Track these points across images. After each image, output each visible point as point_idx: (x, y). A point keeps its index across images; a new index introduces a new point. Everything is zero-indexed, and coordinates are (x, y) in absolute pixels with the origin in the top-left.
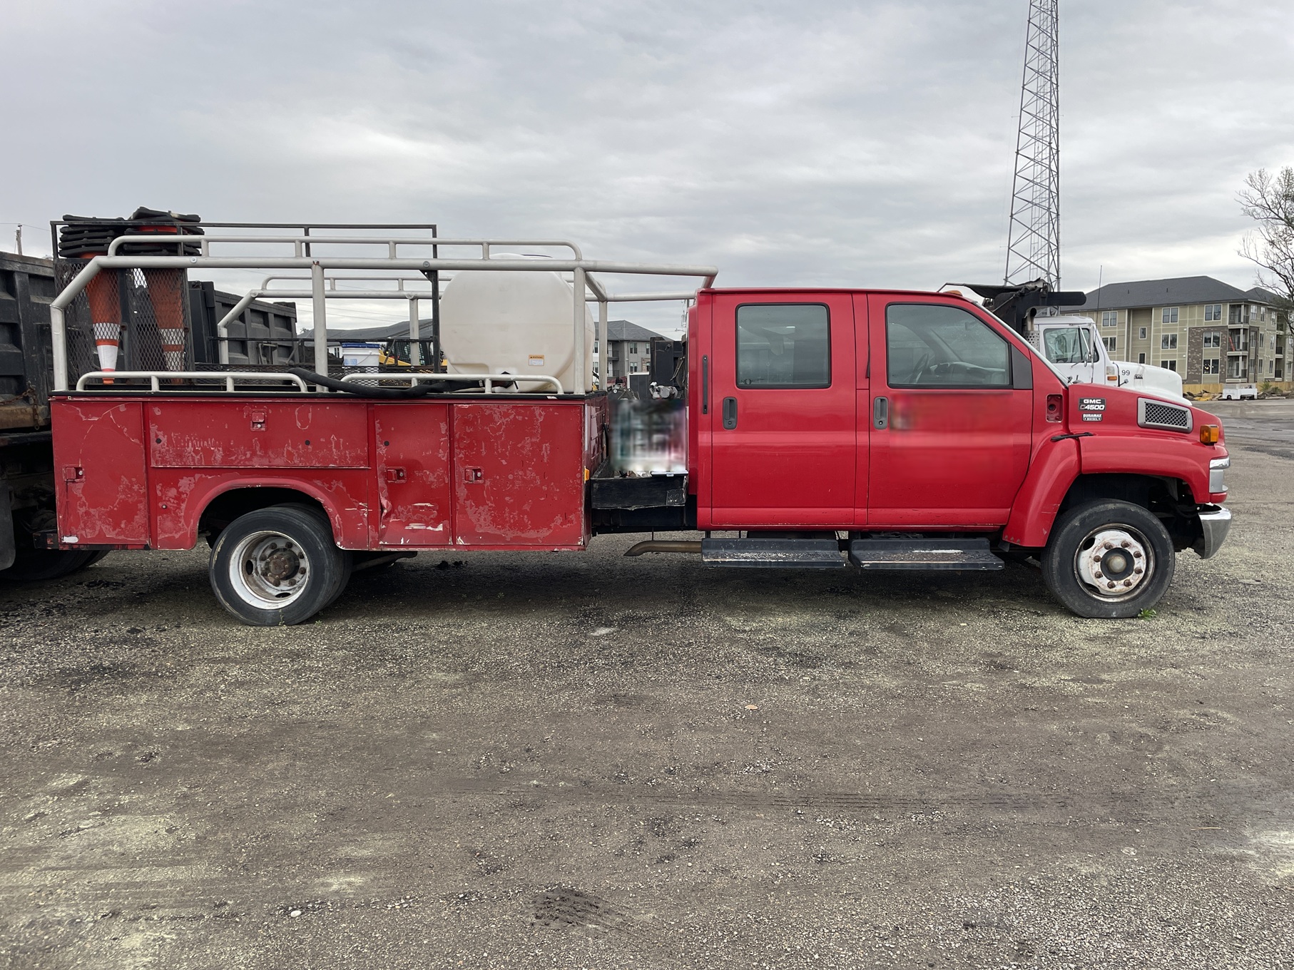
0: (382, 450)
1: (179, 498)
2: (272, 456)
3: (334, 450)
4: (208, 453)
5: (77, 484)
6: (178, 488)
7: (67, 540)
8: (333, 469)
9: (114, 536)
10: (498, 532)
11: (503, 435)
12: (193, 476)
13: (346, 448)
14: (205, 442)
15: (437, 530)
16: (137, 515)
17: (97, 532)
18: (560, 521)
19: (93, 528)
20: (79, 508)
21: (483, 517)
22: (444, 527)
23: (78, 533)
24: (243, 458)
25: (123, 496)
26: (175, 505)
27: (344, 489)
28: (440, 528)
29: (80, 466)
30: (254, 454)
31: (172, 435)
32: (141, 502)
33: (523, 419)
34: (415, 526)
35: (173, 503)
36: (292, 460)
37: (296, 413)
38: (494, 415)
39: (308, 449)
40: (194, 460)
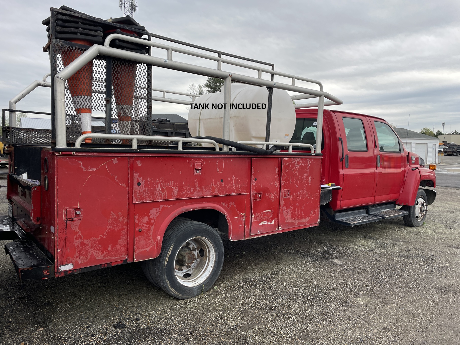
0: (254, 183)
1: (149, 223)
2: (204, 190)
3: (234, 184)
4: (170, 190)
5: (75, 222)
6: (149, 216)
7: (63, 268)
8: (233, 195)
9: (102, 258)
10: (293, 221)
11: (298, 173)
12: (159, 207)
13: (239, 183)
14: (168, 183)
15: (272, 223)
16: (120, 239)
17: (89, 258)
18: (312, 213)
19: (86, 255)
20: (75, 241)
21: (288, 215)
22: (274, 222)
23: (73, 261)
24: (189, 192)
25: (111, 227)
26: (147, 228)
27: (235, 206)
28: (273, 223)
29: (79, 207)
30: (195, 189)
31: (148, 179)
32: (123, 229)
33: (304, 165)
34: (263, 223)
35: (146, 227)
36: (214, 192)
37: (217, 164)
38: (295, 163)
39: (222, 184)
40: (161, 196)
